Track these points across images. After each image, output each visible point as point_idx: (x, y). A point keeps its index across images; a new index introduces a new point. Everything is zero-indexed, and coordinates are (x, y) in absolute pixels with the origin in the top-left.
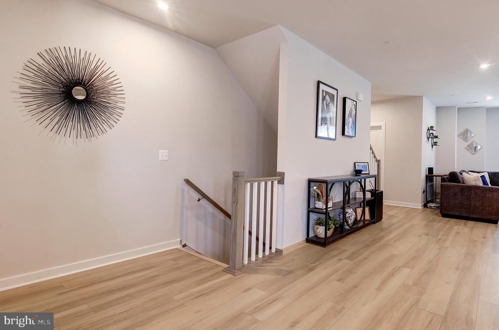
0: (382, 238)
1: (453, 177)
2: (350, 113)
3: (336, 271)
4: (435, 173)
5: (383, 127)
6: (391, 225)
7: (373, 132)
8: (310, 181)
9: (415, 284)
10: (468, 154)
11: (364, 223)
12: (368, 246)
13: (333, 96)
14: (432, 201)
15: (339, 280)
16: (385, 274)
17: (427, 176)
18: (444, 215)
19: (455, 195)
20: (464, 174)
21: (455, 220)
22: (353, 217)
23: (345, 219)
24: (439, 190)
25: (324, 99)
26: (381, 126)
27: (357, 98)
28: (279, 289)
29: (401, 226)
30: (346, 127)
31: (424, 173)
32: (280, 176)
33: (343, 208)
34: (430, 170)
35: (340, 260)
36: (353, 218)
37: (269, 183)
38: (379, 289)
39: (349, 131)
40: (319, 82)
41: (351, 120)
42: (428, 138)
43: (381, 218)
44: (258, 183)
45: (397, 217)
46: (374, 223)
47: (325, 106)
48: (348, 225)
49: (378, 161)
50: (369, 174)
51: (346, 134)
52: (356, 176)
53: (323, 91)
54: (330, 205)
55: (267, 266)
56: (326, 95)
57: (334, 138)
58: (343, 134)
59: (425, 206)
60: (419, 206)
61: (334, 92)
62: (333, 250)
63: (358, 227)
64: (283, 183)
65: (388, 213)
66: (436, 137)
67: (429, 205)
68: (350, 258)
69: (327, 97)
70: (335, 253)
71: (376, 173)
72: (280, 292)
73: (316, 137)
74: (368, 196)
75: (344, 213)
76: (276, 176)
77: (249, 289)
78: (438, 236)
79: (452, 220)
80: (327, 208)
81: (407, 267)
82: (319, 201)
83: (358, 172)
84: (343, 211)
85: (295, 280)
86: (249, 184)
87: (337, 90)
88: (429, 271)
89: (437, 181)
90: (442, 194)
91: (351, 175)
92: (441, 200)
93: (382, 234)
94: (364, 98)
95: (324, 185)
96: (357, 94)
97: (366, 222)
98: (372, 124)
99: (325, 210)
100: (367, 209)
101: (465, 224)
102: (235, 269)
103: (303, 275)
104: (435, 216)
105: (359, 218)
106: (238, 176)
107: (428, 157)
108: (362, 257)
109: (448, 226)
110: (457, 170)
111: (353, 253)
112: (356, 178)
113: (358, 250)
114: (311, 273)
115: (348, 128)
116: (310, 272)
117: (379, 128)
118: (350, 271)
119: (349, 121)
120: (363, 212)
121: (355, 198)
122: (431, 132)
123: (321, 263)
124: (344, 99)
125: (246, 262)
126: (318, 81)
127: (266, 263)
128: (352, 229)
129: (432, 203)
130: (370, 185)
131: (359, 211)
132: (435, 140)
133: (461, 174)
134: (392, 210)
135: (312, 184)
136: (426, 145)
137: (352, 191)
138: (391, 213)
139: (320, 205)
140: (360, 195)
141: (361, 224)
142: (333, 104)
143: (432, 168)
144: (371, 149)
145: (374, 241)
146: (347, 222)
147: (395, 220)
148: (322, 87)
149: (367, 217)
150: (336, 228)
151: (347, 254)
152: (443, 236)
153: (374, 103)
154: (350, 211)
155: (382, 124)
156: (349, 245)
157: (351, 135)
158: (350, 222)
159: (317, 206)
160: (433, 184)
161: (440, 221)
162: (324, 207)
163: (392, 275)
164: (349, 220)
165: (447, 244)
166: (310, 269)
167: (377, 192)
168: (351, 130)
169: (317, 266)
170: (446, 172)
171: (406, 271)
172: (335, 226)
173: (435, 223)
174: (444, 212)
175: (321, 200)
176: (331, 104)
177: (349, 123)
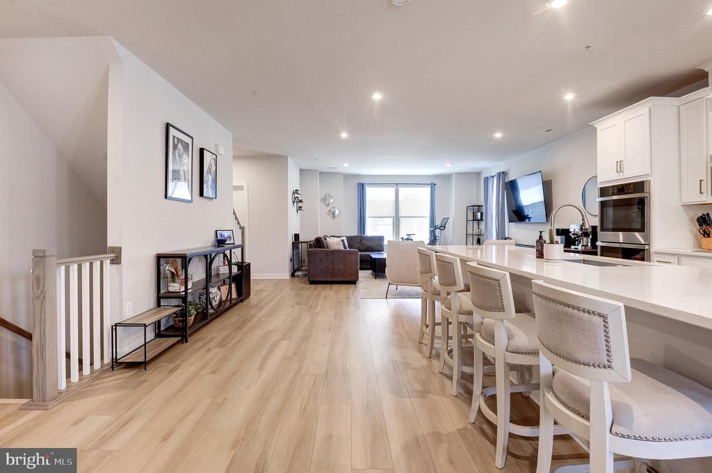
0: (253, 317)
1: (319, 243)
2: (210, 169)
3: (206, 364)
4: (300, 240)
5: (245, 188)
6: (261, 300)
7: (235, 193)
8: (159, 258)
9: (295, 353)
10: (329, 218)
11: (231, 303)
12: (239, 328)
13: (187, 145)
14: (298, 270)
15: (213, 372)
16: (264, 352)
17: (293, 243)
18: (312, 282)
19: (321, 260)
20: (327, 238)
21: (321, 285)
22: (218, 297)
23: (209, 301)
24: (305, 258)
25: (175, 147)
26: (243, 187)
27: (217, 151)
28: (130, 407)
29: (271, 300)
30: (205, 186)
31: (291, 240)
32: (113, 252)
33: (206, 288)
34: (297, 236)
35: (209, 350)
36: (217, 299)
37: (97, 265)
38: (261, 368)
39: (208, 191)
40: (168, 126)
41: (210, 177)
42: (294, 202)
43: (248, 295)
44: (90, 263)
45: (265, 291)
46: (242, 301)
47: (177, 157)
48: (212, 308)
49: (242, 229)
50: (234, 244)
51: (204, 195)
52: (218, 246)
53: (174, 137)
54: (190, 286)
55: (100, 383)
56: (178, 143)
57: (190, 199)
58: (201, 194)
59: (293, 275)
60: (287, 276)
61: (188, 140)
62: (197, 341)
63: (224, 308)
64: (119, 263)
65: (256, 288)
66: (301, 201)
67: (297, 273)
68: (220, 345)
69: (180, 145)
70: (200, 344)
71: (240, 243)
72: (134, 409)
73: (166, 197)
74: (235, 269)
75: (208, 293)
76: (106, 253)
77: (81, 420)
78: (309, 303)
79: (319, 285)
80: (186, 289)
81: (286, 339)
82: (174, 282)
83: (220, 242)
84: (207, 292)
85: (153, 389)
86: (63, 268)
87: (192, 138)
88: (306, 338)
89: (303, 248)
90: (309, 260)
91: (212, 246)
92: (309, 266)
93: (253, 311)
94: (225, 151)
95: (179, 261)
96: (216, 146)
97: (233, 302)
98: (235, 183)
99: (184, 293)
100: (233, 286)
101: (331, 288)
102: (44, 401)
103: (162, 381)
104: (303, 285)
105: (224, 299)
106: (44, 257)
107: (294, 223)
108: (236, 340)
109: (316, 292)
110: (320, 235)
111: (224, 340)
112: (220, 249)
113: (229, 335)
114: (173, 376)
115: (207, 187)
116: (171, 375)
117: (241, 188)
118: (224, 359)
119: (208, 178)
120: (230, 291)
121: (218, 275)
122: (296, 196)
123: (183, 361)
124: (202, 151)
125: (63, 385)
126: (168, 123)
127: (98, 379)
128: (217, 312)
129: (299, 271)
130: (236, 256)
131: (225, 289)
132: (300, 204)
133: (325, 239)
134: (258, 284)
135: (162, 261)
136: (292, 209)
137: (214, 266)
138: (259, 287)
139: (176, 287)
140: (224, 270)
141: (228, 304)
142: (188, 156)
143: (298, 234)
144: (234, 213)
145: (244, 322)
146: (211, 305)
147: (264, 294)
148: (172, 132)
149: (234, 295)
150: (198, 313)
151: (216, 341)
152: (313, 302)
153: (235, 157)
154: (213, 290)
155: (244, 184)
156: (216, 331)
157: (211, 196)
158: (215, 304)
159: (171, 289)
160: (299, 252)
161: (308, 289)
162: (183, 289)
163: (271, 350)
164: (214, 302)
165: (319, 309)
166: (171, 371)
167: (244, 264)
168: (210, 189)
169: (179, 365)
170: (312, 238)
171: (284, 344)
172: (196, 311)
173: (304, 292)
174: (312, 279)
175: (177, 280)
176: (185, 156)
177: (208, 182)
